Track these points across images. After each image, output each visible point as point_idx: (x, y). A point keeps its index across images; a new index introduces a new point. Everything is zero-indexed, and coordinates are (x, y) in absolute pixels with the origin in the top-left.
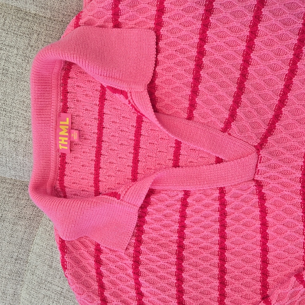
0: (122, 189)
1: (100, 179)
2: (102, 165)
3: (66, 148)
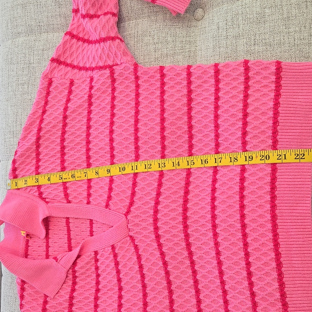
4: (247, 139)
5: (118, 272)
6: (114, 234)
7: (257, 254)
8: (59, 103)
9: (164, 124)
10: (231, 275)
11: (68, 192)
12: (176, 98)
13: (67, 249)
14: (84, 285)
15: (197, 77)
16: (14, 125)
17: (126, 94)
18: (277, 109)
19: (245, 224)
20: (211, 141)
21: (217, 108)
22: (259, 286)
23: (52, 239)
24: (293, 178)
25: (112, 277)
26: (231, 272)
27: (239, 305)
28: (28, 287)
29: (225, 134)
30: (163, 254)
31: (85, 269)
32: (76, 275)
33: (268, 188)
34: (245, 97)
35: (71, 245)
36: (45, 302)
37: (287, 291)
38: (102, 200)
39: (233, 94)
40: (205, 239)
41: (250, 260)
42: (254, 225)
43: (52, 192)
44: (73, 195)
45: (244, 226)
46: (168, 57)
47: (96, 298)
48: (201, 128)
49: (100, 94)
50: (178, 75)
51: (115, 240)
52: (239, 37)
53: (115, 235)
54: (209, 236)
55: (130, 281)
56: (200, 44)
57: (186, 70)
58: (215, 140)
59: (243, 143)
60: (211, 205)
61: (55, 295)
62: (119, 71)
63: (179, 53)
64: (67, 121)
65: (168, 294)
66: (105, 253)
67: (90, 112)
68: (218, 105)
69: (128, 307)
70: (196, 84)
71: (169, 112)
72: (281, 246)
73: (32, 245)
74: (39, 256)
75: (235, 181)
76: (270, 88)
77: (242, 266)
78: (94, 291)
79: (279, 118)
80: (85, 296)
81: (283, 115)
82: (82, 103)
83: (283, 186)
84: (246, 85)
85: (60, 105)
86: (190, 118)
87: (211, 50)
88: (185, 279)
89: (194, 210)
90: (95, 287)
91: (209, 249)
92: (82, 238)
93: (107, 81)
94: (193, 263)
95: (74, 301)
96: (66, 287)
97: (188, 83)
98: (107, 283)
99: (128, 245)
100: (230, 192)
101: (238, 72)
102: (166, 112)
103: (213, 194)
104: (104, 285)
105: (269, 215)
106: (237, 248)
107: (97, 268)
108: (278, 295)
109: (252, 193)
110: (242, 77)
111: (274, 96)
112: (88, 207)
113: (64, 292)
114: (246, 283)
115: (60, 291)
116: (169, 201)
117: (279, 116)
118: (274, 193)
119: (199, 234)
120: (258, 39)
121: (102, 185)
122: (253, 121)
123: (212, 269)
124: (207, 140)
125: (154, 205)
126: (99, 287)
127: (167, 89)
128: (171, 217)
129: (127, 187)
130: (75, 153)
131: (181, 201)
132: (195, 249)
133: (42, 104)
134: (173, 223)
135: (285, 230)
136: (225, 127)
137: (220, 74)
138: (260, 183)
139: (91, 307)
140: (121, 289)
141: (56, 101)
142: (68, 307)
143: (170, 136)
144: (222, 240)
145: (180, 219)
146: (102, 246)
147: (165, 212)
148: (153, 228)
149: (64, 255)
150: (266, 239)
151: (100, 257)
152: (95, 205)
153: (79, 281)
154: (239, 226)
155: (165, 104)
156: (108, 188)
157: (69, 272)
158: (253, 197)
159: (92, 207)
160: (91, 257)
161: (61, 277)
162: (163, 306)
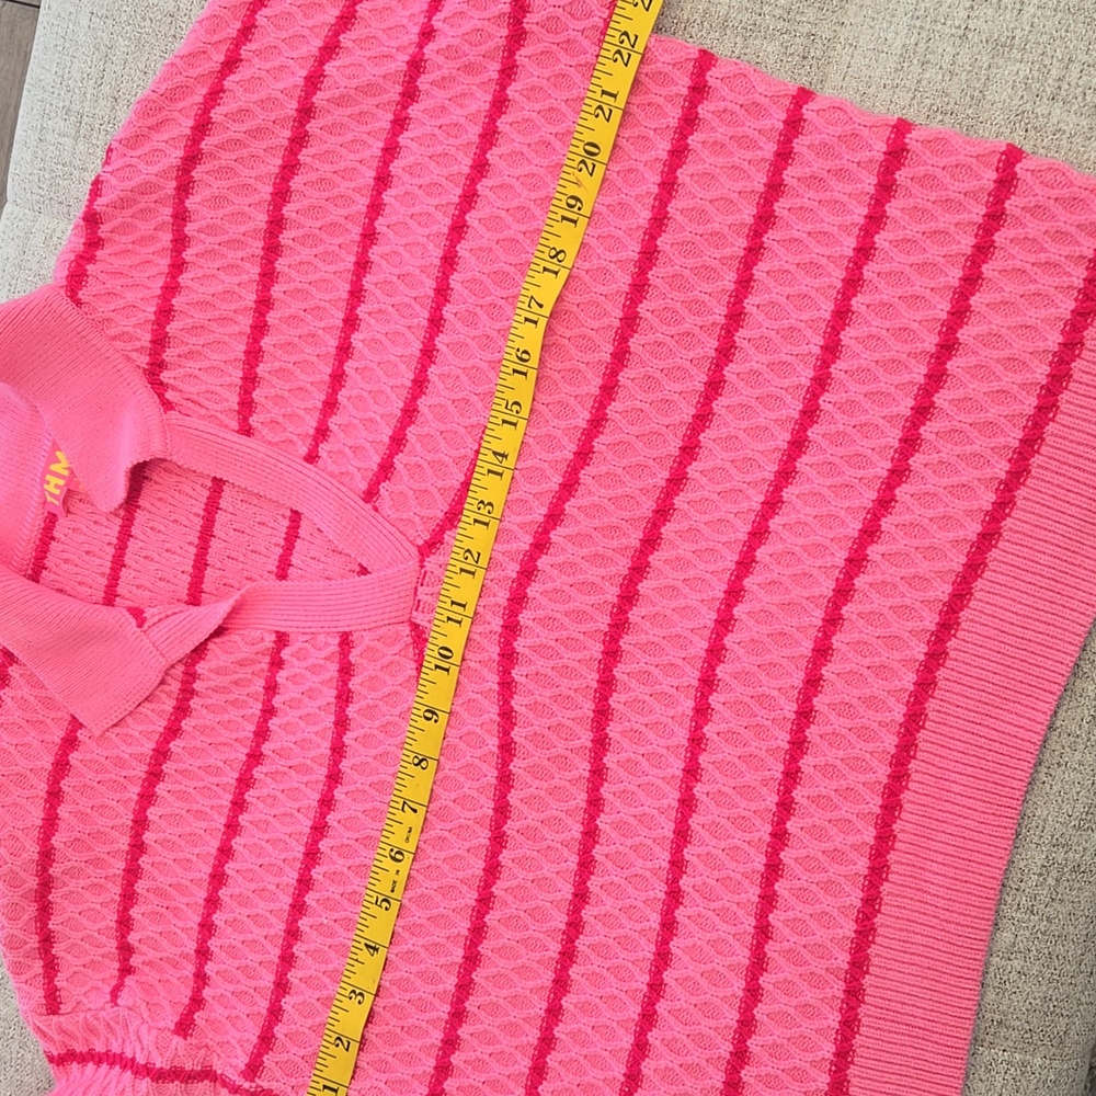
0: (155, 610)
1: (119, 590)
2: (128, 560)
3: (56, 502)
4: (927, 431)
5: (342, 724)
6: (364, 598)
7: (818, 817)
8: (292, 48)
9: (650, 273)
10: (714, 851)
11: (254, 395)
12: (719, 192)
13: (184, 593)
14: (215, 725)
15: (817, 142)
16: (90, 90)
17: (547, 104)
18: (1068, 364)
19: (811, 711)
20: (790, 390)
21: (853, 283)
22: (791, 914)
23: (141, 544)
24: (1024, 616)
25: (316, 734)
26: (714, 842)
27: (707, 948)
28: (21, 675)
29: (853, 387)
30: (507, 717)
31: (228, 679)
32: (195, 686)
33: (930, 621)
34: (965, 280)
35: (202, 583)
36: (70, 742)
37: (877, 955)
38: (359, 469)
39: (926, 256)
40: (660, 713)
41: (791, 825)
42: (839, 723)
43: (201, 374)
44: (269, 412)
45: (805, 714)
46: (728, 32)
47: (245, 782)
48: (773, 333)
49: (455, 71)
50: (755, 109)
51: (359, 621)
52: (1007, 49)
53: (364, 603)
54: (680, 709)
55: (375, 764)
56: (859, 20)
57: (788, 103)
58: (807, 392)
59: (906, 441)
60: (719, 610)
61: (107, 730)
62: (549, 10)
63: (770, 32)
64: (312, 127)
65: (487, 842)
66: (312, 650)
67: (400, 123)
68: (862, 273)
69: (346, 842)
70: (807, 170)
71: (680, 237)
72: (904, 815)
73: (63, 538)
74: (80, 584)
75: (829, 561)
76: (1065, 278)
77: (756, 836)
78: (241, 754)
79: (1064, 396)
80: (211, 761)
81: (1082, 389)
82: (381, 81)
83: (981, 629)
84: (983, 237)
85: (295, 54)
86: (745, 283)
87: (892, 64)
88: (556, 813)
89: (657, 608)
90: (249, 743)
91: (668, 748)
92: (246, 574)
93: (493, 29)
94: (598, 774)
95: (168, 767)
96: (149, 713)
97: (778, 154)
98: (292, 745)
99: (396, 651)
100: (800, 589)
101: (972, 184)
102: (670, 229)
103: (737, 577)
104: (282, 749)
105: (901, 706)
106: (759, 776)
107: (271, 688)
108: (842, 960)
109: (871, 617)
110: (980, 206)
111: (1073, 311)
112: (306, 472)
113: (140, 729)
114: (753, 893)
115: (129, 720)
116: (585, 552)
117: (1066, 388)
118: (943, 642)
119: (649, 690)
120: (1073, 84)
121: (373, 415)
122: (968, 376)
123: (655, 812)
124: (778, 381)
125: (527, 547)
126: (264, 747)
127: (700, 146)
128: (572, 606)
129: (455, 453)
130: (316, 261)
131: (623, 565)
132: (621, 733)
133: (230, 30)
134: (574, 629)
135: (933, 771)
136: (862, 361)
137: (903, 165)
138: (911, 597)
139: (219, 802)
140: (334, 778)
141: (284, 35)
142: (144, 780)
143: (654, 321)
144: (718, 734)
145: (603, 622)
146: (308, 624)
147: (558, 584)
148: (501, 623)
149: (169, 613)
150: (862, 778)
151: (292, 655)
152: (332, 475)
153: (199, 708)
154: (790, 709)
155: (674, 201)
156: (390, 433)
157: (173, 671)
158: (869, 633)
159: (318, 478)
160: (261, 646)
161: (140, 679)
162: (461, 874)
